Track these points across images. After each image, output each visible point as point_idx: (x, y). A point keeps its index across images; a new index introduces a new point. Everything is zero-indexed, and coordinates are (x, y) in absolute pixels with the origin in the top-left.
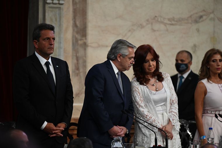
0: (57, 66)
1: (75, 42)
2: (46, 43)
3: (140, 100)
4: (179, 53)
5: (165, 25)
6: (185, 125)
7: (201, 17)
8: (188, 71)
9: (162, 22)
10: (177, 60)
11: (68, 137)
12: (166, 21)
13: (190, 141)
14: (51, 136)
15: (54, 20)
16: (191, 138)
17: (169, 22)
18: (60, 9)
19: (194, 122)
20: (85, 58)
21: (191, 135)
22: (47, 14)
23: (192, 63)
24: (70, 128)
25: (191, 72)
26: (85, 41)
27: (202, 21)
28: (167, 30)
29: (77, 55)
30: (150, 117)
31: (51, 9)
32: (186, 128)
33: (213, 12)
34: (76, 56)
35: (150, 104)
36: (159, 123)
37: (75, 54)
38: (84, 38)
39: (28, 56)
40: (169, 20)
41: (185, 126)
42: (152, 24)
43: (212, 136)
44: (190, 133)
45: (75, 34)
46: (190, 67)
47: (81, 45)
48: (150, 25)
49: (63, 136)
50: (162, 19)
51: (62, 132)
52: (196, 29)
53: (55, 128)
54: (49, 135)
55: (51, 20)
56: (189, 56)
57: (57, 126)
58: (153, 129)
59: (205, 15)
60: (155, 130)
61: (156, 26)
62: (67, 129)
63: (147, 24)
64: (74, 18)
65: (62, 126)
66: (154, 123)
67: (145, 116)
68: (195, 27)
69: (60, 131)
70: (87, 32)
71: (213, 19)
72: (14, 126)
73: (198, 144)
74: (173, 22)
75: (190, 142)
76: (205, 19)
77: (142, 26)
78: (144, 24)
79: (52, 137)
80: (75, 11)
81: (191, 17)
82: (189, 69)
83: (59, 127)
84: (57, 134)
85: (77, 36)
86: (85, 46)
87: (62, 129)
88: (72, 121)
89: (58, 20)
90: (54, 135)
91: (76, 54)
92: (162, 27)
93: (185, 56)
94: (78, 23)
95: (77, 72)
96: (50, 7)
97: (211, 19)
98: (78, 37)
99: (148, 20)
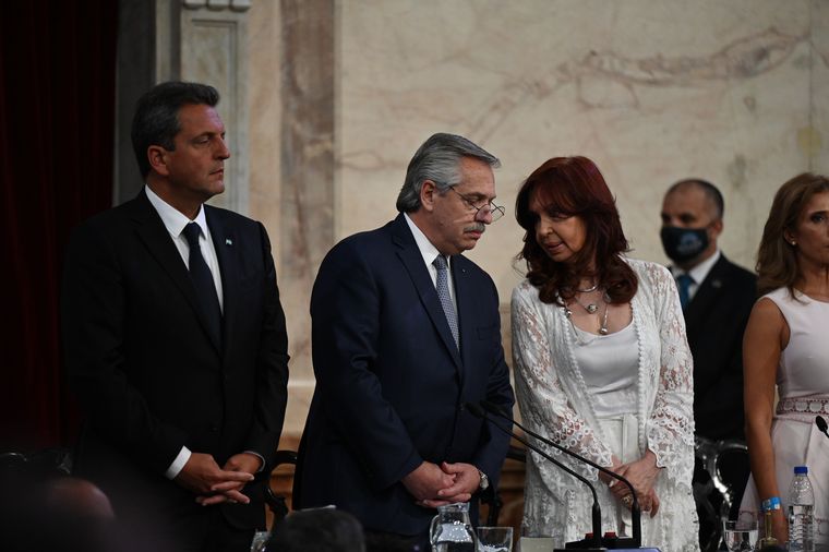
0: (229, 242)
1: (292, 150)
2: (201, 154)
3: (540, 360)
4: (674, 190)
5: (629, 87)
6: (705, 457)
7: (762, 54)
8: (710, 256)
9: (616, 75)
10: (666, 217)
11: (267, 507)
12: (633, 71)
13: (725, 515)
14: (207, 501)
15: (213, 68)
16: (727, 504)
17: (644, 75)
18: (236, 28)
19: (736, 446)
20: (328, 211)
21: (727, 496)
22: (185, 47)
23: (721, 224)
24: (274, 472)
25: (722, 258)
26: (328, 145)
27: (768, 69)
28: (636, 105)
29: (302, 198)
30: (572, 426)
31: (201, 29)
32: (710, 470)
33: (807, 36)
34: (297, 202)
35: (570, 379)
36: (604, 449)
37: (292, 197)
38: (325, 136)
39: (116, 203)
40: (643, 65)
41: (706, 462)
42: (579, 82)
43: (805, 499)
44: (723, 489)
45: (292, 121)
46: (714, 241)
47: (314, 163)
48: (570, 87)
49: (248, 501)
50: (617, 63)
51: (247, 487)
52: (746, 100)
53: (219, 473)
54: (198, 500)
55: (204, 68)
56: (712, 201)
57: (227, 465)
58: (582, 469)
59: (774, 47)
60: (588, 474)
61: (597, 90)
62: (263, 476)
63: (561, 82)
64: (289, 61)
65: (246, 466)
66: (584, 449)
67: (555, 420)
68: (739, 90)
69: (238, 483)
70: (337, 111)
71: (805, 63)
72: (65, 465)
73: (753, 528)
74: (658, 75)
75: (725, 520)
76: (779, 63)
77: (541, 91)
78: (551, 81)
79: (209, 506)
80: (290, 36)
81: (723, 53)
82: (715, 249)
83: (236, 470)
84: (228, 496)
85: (298, 127)
86: (329, 163)
87: (246, 474)
88: (282, 447)
89: (228, 67)
90: (218, 499)
91: (297, 195)
92: (617, 91)
93: (696, 201)
94: (302, 80)
95: (301, 261)
96: (196, 21)
97: (799, 63)
98: (305, 130)
99: (563, 68)
